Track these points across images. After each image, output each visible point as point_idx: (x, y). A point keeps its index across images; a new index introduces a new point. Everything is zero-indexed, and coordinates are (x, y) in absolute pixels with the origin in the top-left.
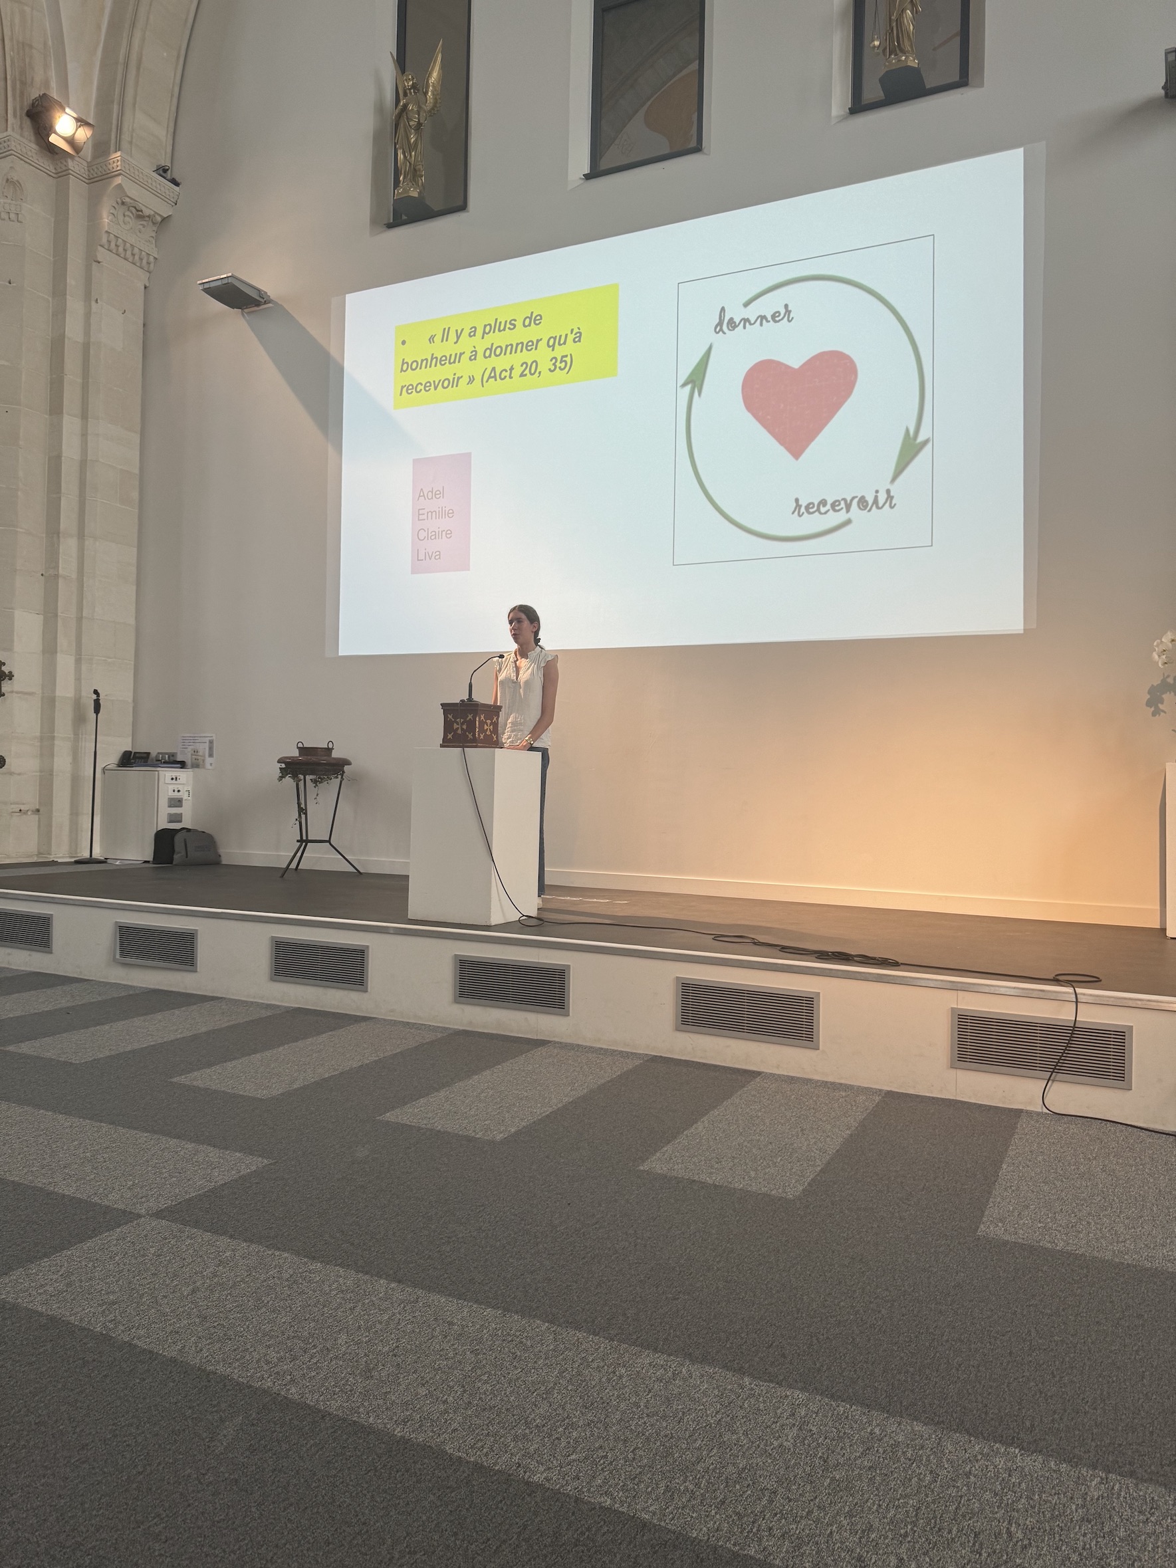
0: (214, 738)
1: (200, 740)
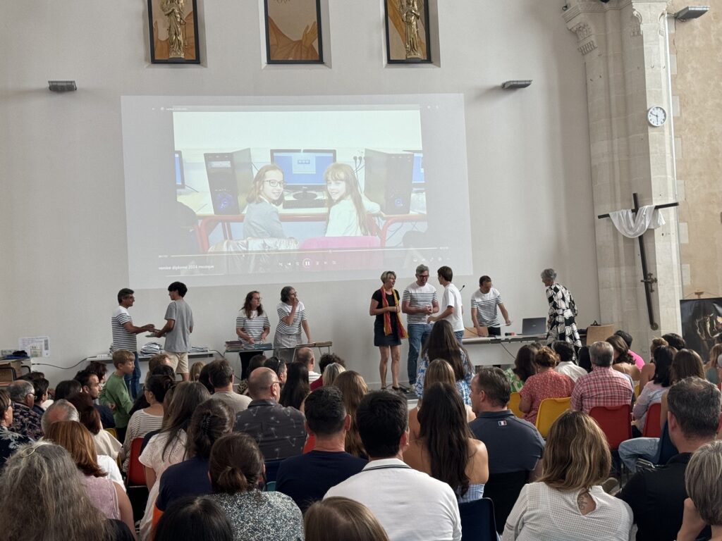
0: (49, 338)
1: (37, 340)
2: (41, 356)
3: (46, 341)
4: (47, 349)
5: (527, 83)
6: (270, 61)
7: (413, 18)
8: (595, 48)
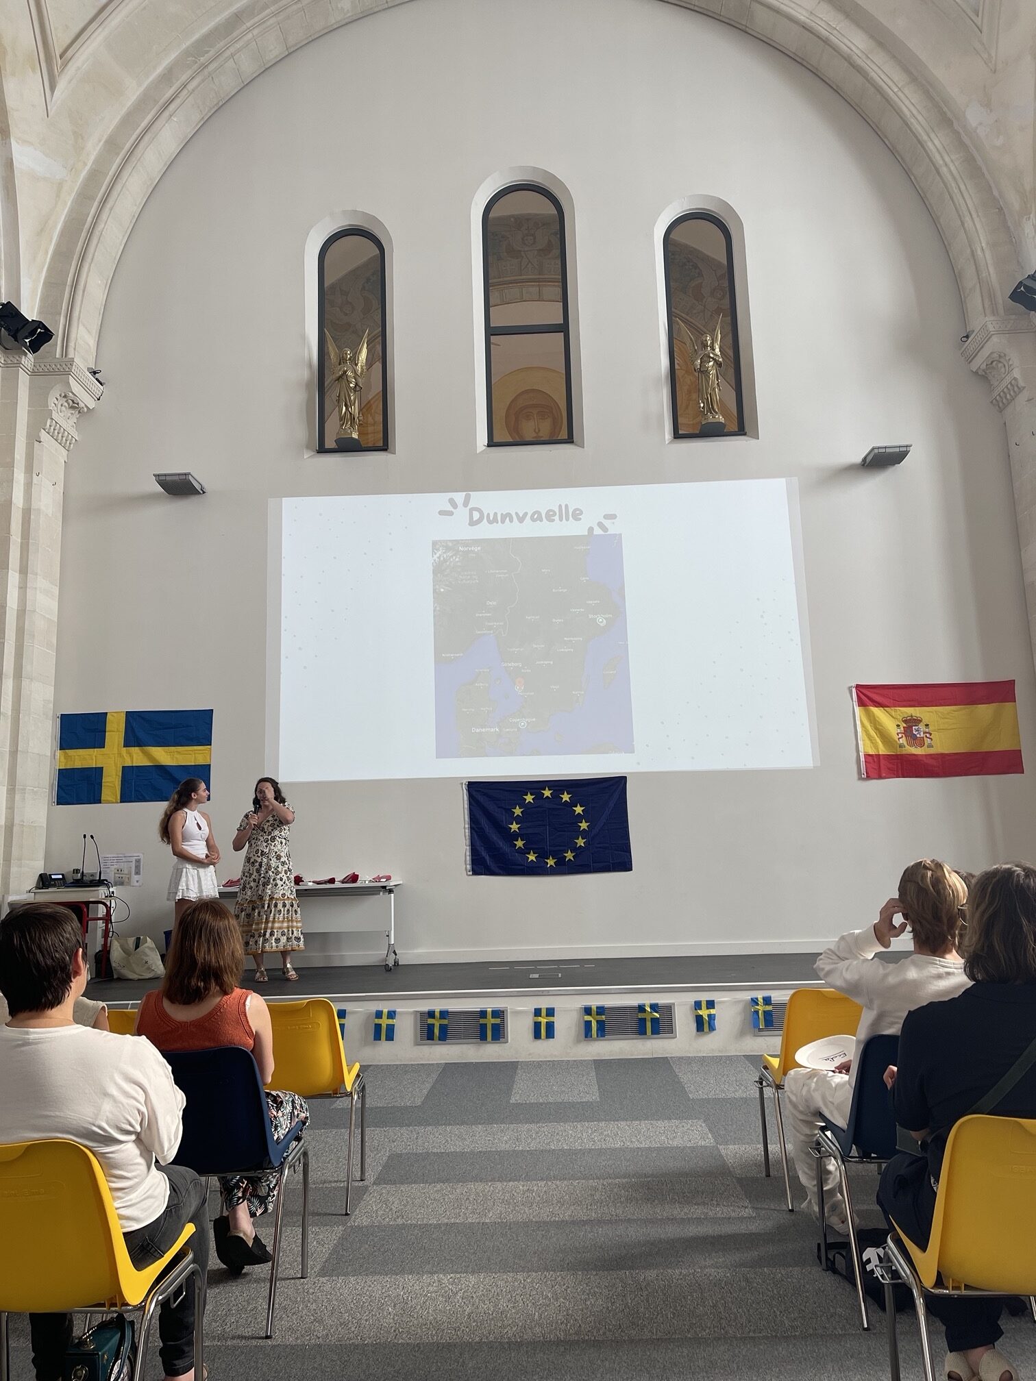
0: (141, 856)
1: (124, 859)
2: (129, 883)
3: (138, 861)
4: (137, 873)
5: (905, 449)
6: (491, 444)
7: (711, 364)
8: (1021, 389)
